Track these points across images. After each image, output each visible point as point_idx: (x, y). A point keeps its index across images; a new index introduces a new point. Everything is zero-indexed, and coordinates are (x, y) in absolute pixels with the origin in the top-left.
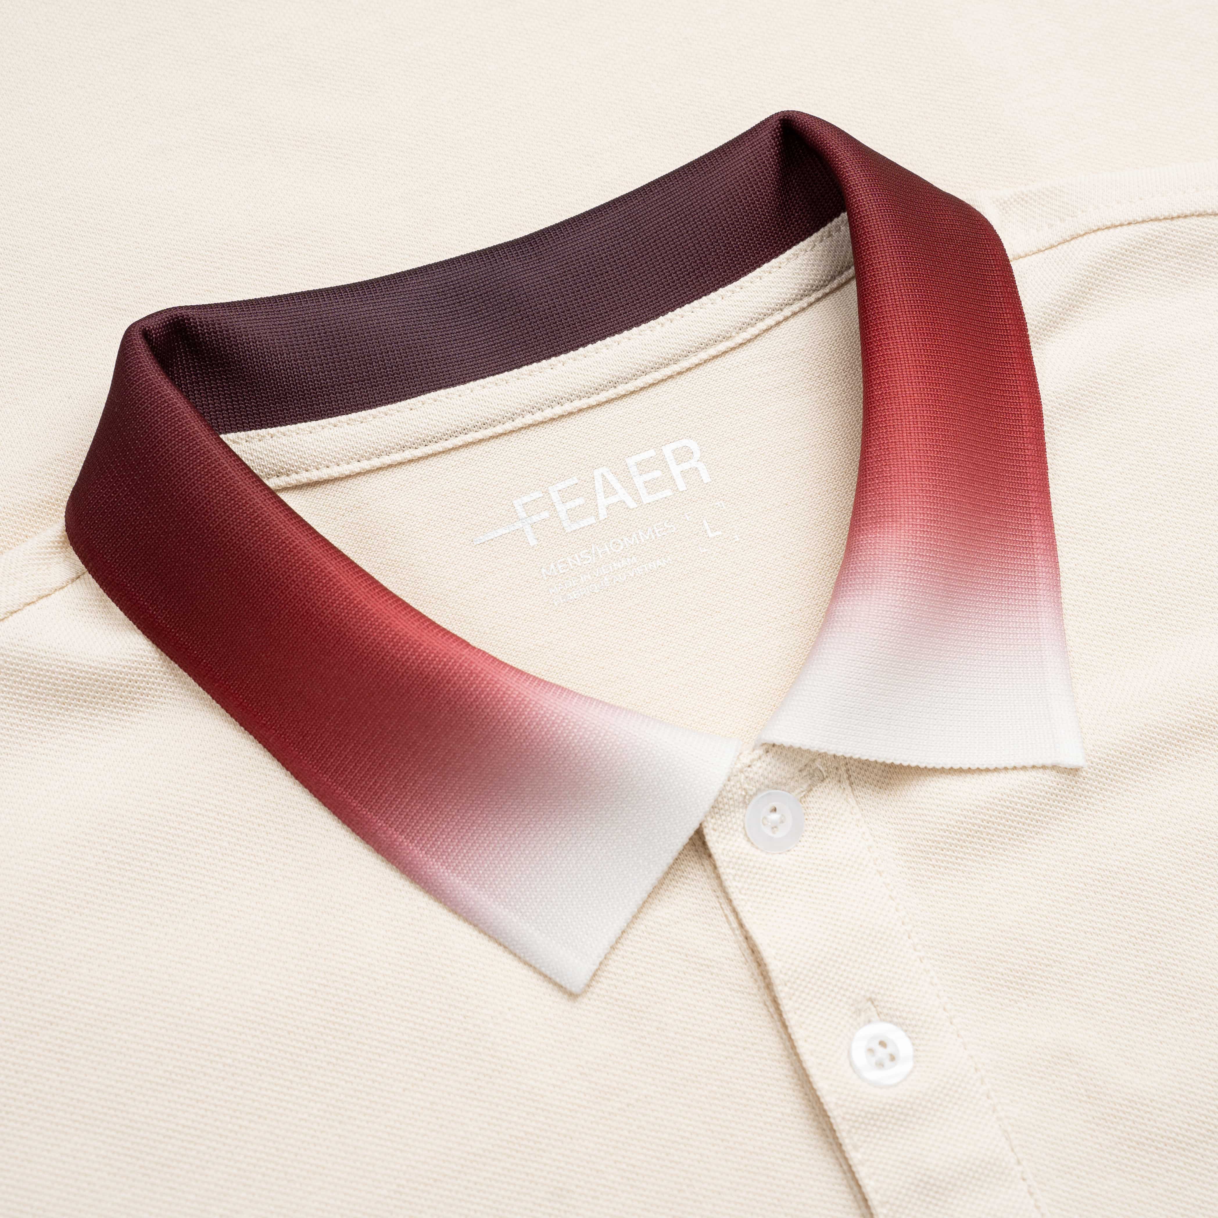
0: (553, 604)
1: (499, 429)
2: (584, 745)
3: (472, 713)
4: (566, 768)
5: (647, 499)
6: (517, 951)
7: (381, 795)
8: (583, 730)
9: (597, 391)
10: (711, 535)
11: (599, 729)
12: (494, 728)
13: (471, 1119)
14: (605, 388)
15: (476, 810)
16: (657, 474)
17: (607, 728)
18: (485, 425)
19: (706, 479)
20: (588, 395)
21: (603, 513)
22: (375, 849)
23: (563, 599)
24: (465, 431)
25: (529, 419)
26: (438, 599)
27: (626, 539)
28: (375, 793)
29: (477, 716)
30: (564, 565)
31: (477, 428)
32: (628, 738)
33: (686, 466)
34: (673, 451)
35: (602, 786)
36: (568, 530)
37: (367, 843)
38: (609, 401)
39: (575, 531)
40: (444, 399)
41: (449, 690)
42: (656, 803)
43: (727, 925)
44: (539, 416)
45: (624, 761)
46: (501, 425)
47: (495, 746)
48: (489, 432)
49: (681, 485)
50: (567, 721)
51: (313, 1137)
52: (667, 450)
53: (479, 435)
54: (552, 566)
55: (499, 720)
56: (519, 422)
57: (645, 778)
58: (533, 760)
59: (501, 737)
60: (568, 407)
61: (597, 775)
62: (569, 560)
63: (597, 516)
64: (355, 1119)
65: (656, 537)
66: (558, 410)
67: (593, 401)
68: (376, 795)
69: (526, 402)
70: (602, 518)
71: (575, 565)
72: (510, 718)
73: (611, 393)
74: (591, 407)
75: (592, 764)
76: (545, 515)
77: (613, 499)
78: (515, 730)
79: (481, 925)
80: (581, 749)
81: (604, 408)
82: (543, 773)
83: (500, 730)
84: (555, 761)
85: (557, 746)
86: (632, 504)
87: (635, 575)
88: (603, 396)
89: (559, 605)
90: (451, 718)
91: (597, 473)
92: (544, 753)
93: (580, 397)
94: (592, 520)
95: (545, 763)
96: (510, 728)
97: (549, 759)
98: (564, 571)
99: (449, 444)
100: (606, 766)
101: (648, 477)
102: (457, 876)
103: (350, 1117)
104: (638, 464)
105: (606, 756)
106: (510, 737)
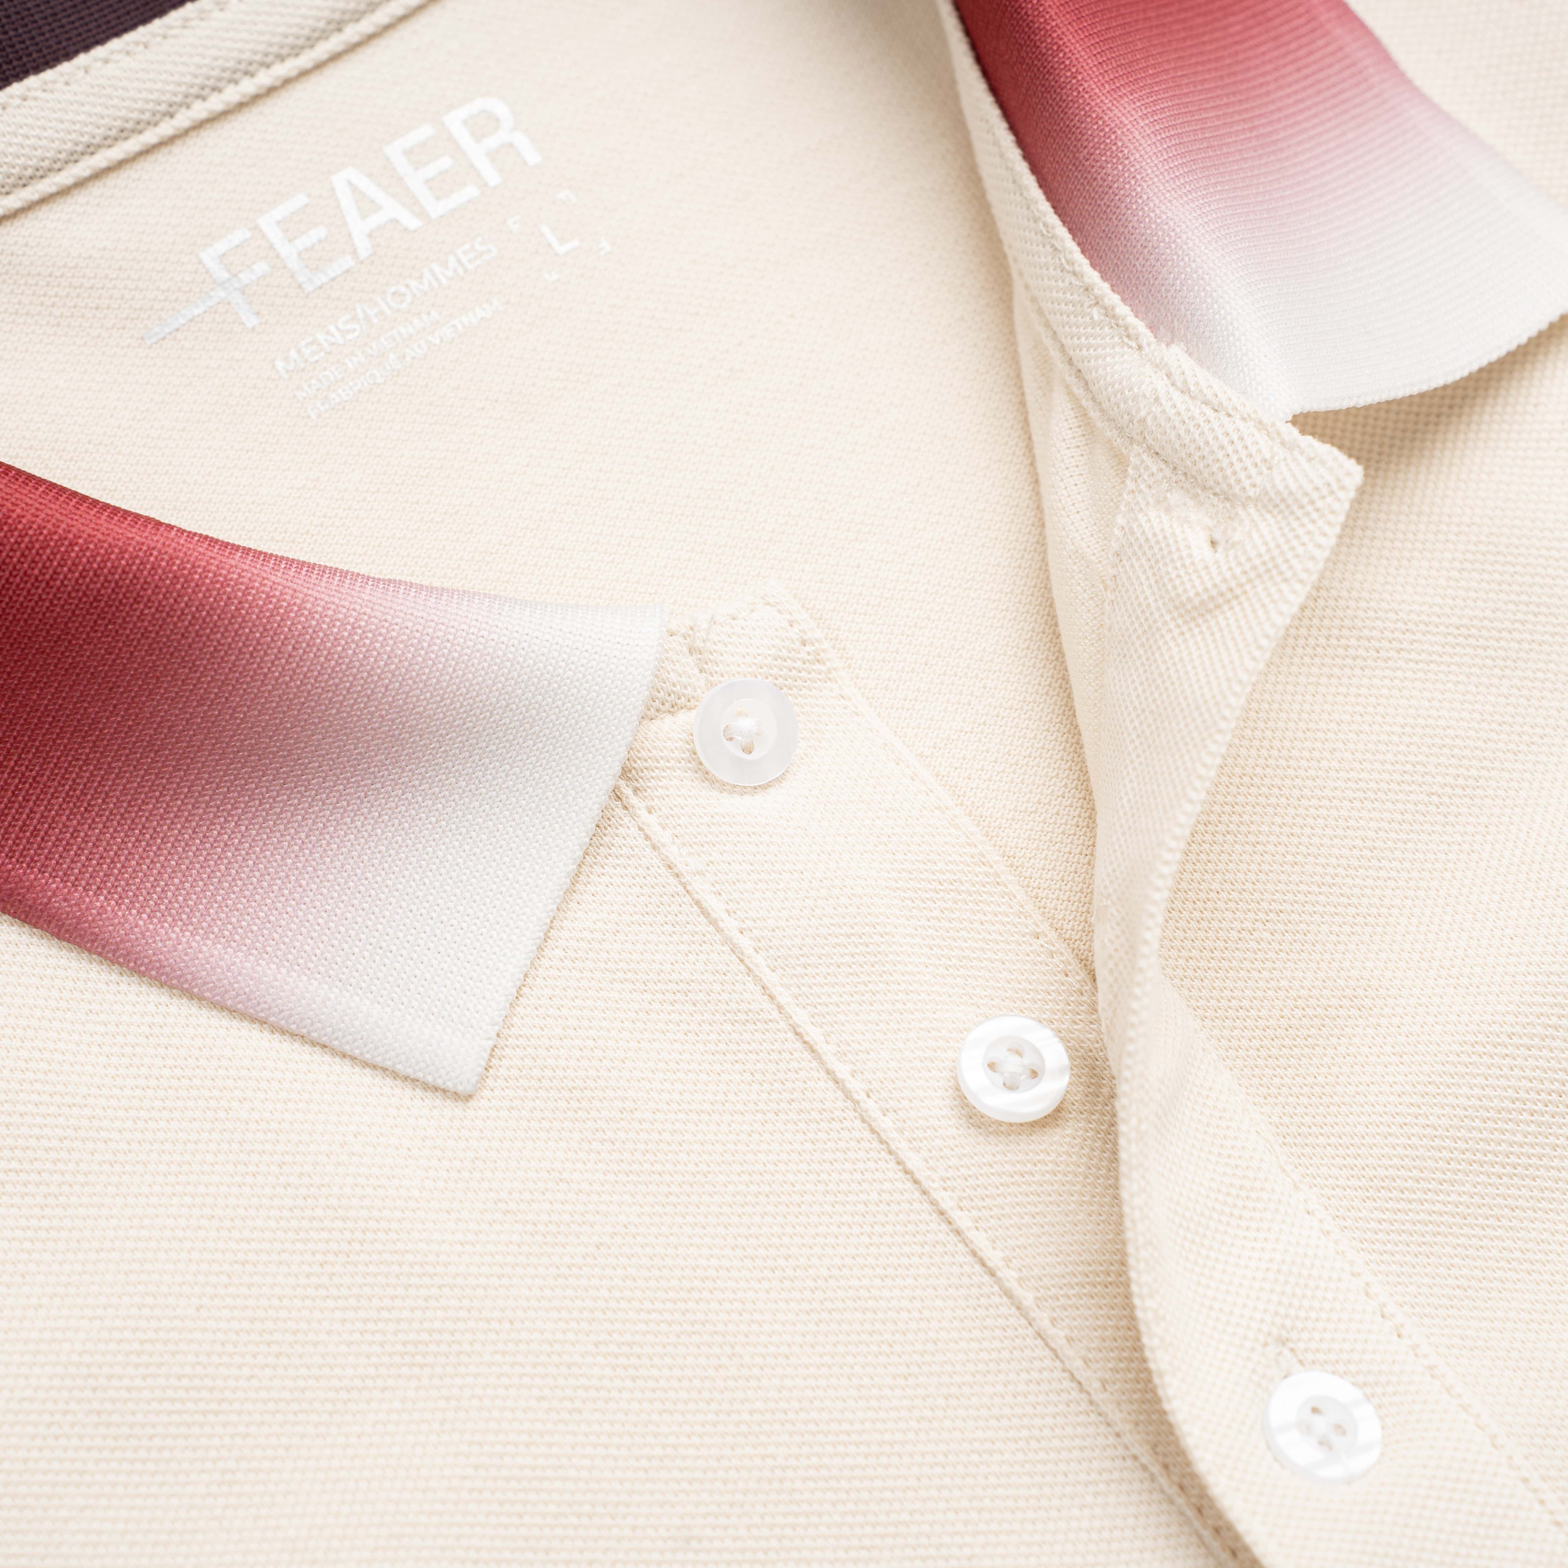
0: (309, 417)
1: (150, 137)
2: (398, 668)
3: (190, 646)
4: (372, 714)
5: (436, 209)
6: (347, 1048)
7: (46, 833)
8: (391, 642)
9: (311, 42)
10: (561, 249)
11: (418, 635)
12: (234, 665)
13: (328, 1333)
14: (324, 35)
15: (226, 821)
16: (445, 162)
17: (431, 631)
18: (123, 134)
19: (532, 157)
20: (296, 51)
21: (364, 248)
22: (52, 934)
23: (323, 404)
24: (91, 149)
25: (199, 111)
26: (100, 444)
27: (413, 283)
28: (35, 832)
29: (201, 650)
30: (315, 347)
31: (109, 141)
32: (471, 644)
33: (492, 142)
34: (465, 122)
35: (441, 735)
36: (309, 288)
37: (35, 926)
38: (335, 57)
39: (320, 287)
40: (39, 94)
41: (142, 613)
42: (540, 745)
43: (702, 918)
44: (215, 103)
45: (471, 685)
46: (151, 128)
47: (241, 696)
48: (133, 145)
49: (492, 177)
50: (359, 631)
51: (49, 1425)
52: (454, 121)
53: (117, 153)
54: (293, 354)
55: (240, 650)
56: (183, 119)
57: (514, 707)
58: (313, 709)
59: (248, 679)
60: (265, 78)
61: (429, 716)
62: (321, 337)
63: (354, 253)
64: (120, 1378)
65: (466, 271)
66: (248, 86)
67: (305, 60)
68: (37, 836)
69: (188, 79)
70: (363, 254)
71: (333, 344)
72: (258, 643)
73: (335, 43)
74: (304, 74)
75: (418, 700)
76: (262, 267)
77: (375, 220)
78: (273, 662)
79: (272, 1019)
80: (393, 675)
81: (328, 71)
82: (336, 731)
83: (244, 667)
84: (352, 706)
85: (351, 678)
86: (412, 222)
87: (442, 341)
88: (322, 50)
89: (319, 416)
90: (154, 662)
91: (339, 180)
92: (330, 695)
93: (281, 58)
94: (347, 262)
95: (334, 711)
96: (262, 661)
97: (341, 702)
98: (316, 358)
99: (65, 178)
100: (442, 699)
101: (431, 170)
102: (214, 944)
103: (110, 1377)
104: (408, 153)
105: (438, 682)
106: (265, 675)
